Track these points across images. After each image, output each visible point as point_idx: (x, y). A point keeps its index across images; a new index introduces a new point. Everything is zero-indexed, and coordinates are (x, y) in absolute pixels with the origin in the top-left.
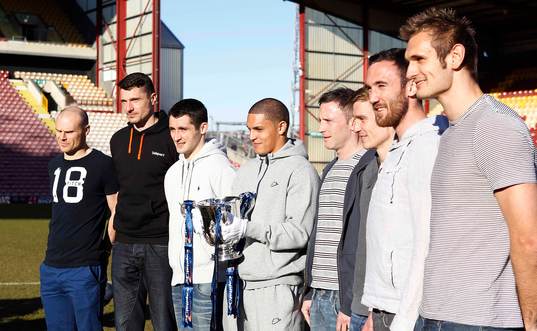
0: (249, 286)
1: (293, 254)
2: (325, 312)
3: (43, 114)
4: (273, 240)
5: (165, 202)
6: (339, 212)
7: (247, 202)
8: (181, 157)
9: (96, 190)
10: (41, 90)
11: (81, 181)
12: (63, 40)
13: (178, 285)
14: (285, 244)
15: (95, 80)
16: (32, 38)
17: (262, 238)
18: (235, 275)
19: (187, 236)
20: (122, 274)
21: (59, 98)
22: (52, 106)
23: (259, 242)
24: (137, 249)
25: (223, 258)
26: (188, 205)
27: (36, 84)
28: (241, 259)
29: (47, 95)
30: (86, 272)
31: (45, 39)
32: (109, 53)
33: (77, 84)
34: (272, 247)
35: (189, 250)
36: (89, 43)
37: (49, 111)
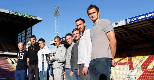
0: (54, 69)
1: (62, 63)
2: (68, 72)
3: (12, 64)
4: (59, 60)
5: (38, 58)
6: (70, 54)
7: (54, 54)
8: (41, 49)
9: (25, 57)
10: (11, 60)
11: (23, 55)
13: (40, 72)
14: (61, 61)
17: (57, 60)
18: (52, 67)
19: (43, 60)
20: (30, 71)
23: (56, 61)
24: (33, 66)
25: (50, 64)
26: (43, 55)
27: (10, 60)
28: (53, 64)
29: (12, 61)
30: (24, 71)
34: (59, 62)
35: (43, 63)
37: (13, 64)
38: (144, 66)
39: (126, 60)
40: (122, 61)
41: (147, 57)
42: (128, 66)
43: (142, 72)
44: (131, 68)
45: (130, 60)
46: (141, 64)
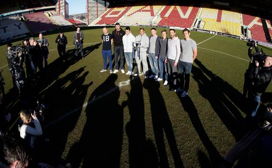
12: (51, 5)
15: (55, 11)
16: (46, 6)
21: (51, 14)
22: (50, 16)
27: (47, 13)
29: (49, 14)
31: (48, 6)
32: (58, 6)
33: (53, 12)
36: (54, 5)
38: (163, 14)
39: (148, 8)
40: (145, 9)
41: (164, 7)
42: (150, 13)
43: (160, 19)
44: (152, 15)
45: (152, 8)
46: (160, 12)
